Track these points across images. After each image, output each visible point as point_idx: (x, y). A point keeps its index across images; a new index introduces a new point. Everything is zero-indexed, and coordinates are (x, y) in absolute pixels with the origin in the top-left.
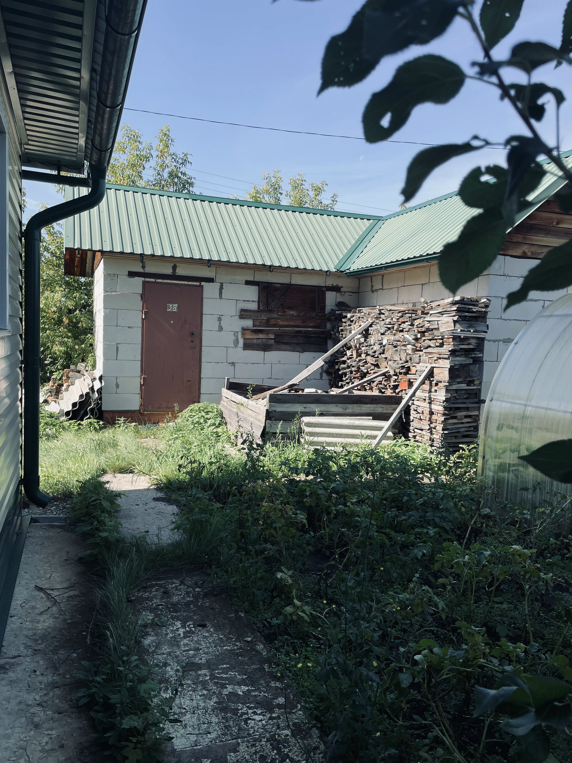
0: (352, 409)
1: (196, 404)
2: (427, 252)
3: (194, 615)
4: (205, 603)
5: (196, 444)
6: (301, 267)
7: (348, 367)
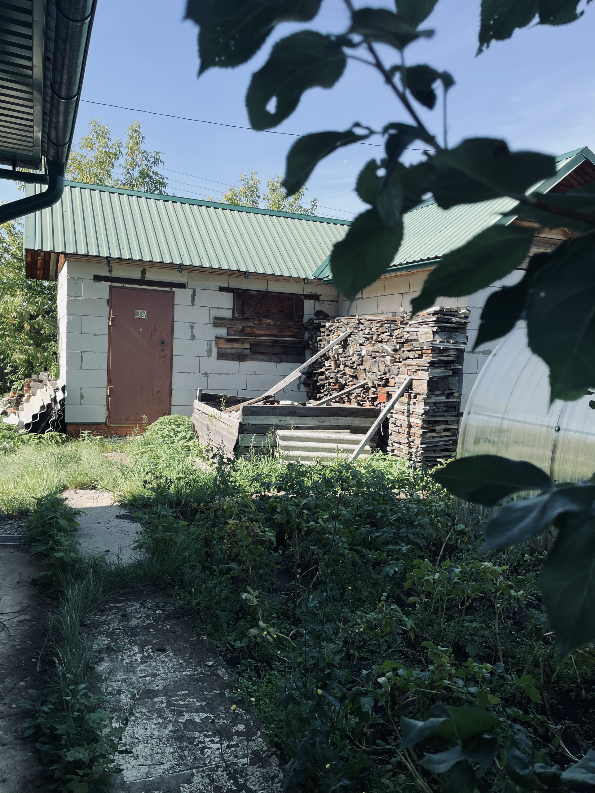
0: (329, 422)
1: (166, 416)
2: (407, 261)
3: (153, 639)
4: (165, 626)
5: (164, 458)
6: (278, 273)
7: (327, 378)
